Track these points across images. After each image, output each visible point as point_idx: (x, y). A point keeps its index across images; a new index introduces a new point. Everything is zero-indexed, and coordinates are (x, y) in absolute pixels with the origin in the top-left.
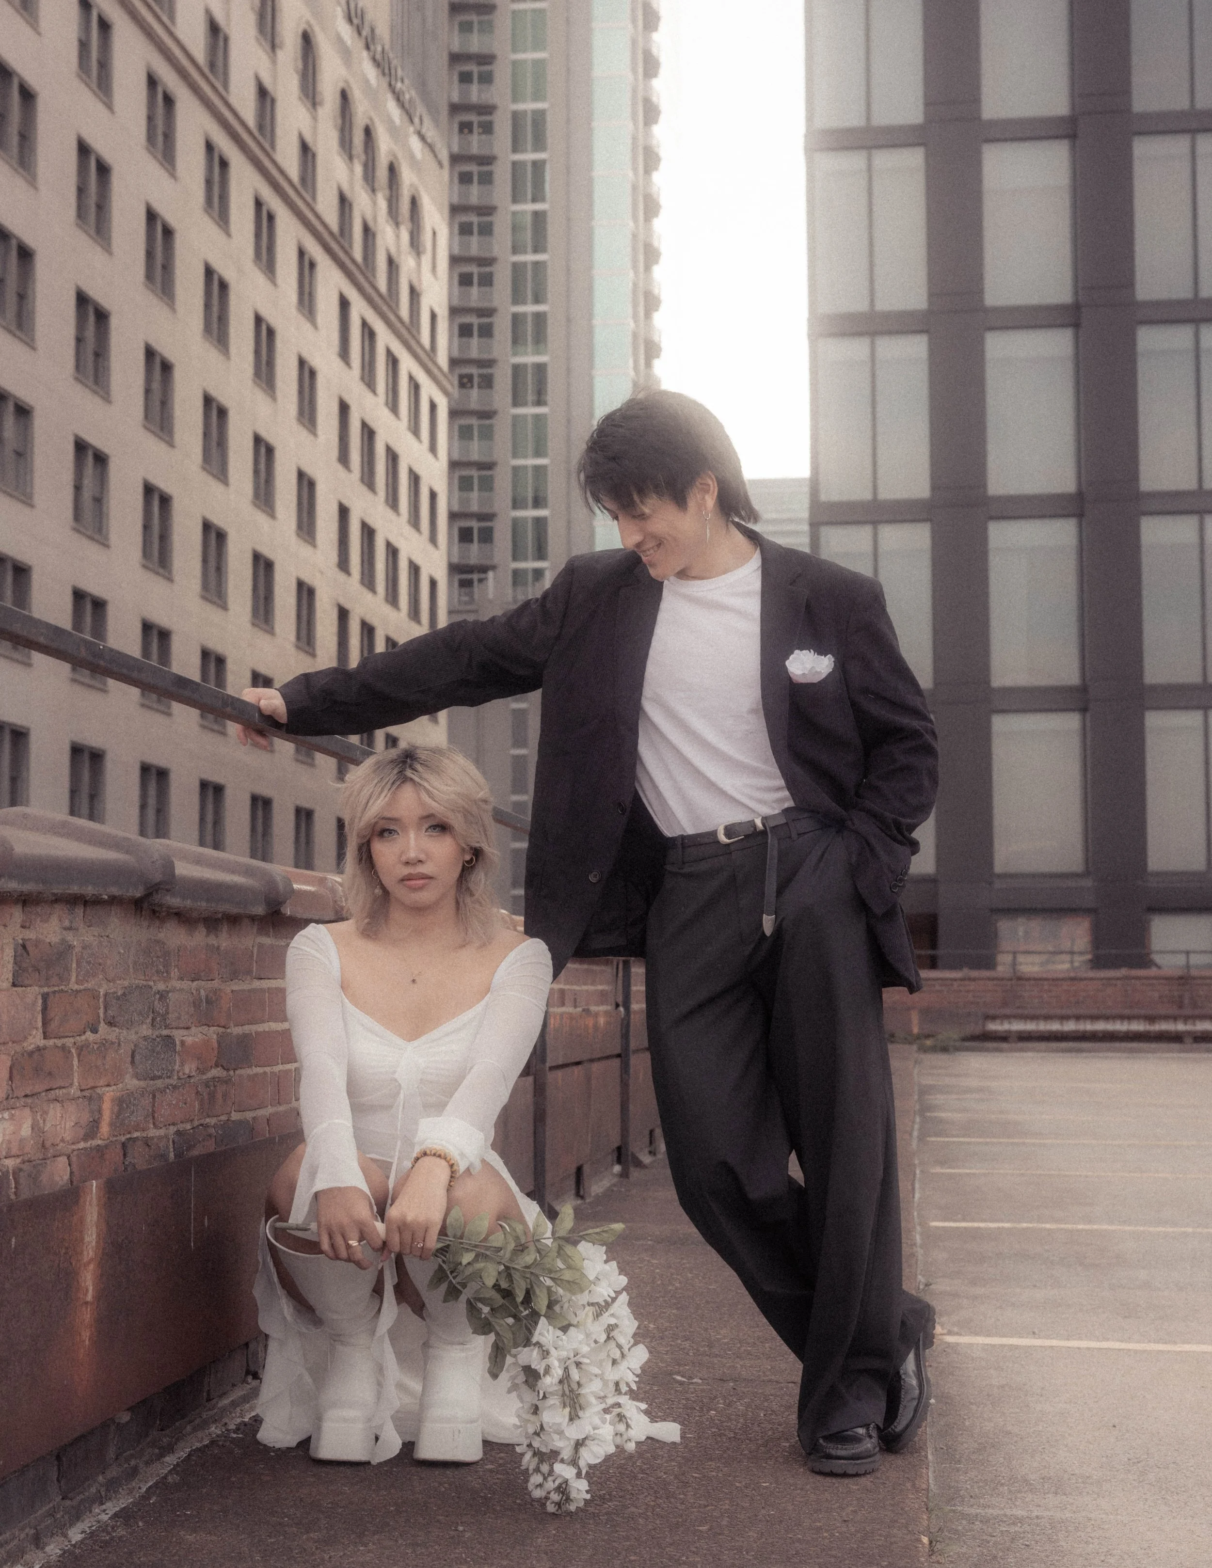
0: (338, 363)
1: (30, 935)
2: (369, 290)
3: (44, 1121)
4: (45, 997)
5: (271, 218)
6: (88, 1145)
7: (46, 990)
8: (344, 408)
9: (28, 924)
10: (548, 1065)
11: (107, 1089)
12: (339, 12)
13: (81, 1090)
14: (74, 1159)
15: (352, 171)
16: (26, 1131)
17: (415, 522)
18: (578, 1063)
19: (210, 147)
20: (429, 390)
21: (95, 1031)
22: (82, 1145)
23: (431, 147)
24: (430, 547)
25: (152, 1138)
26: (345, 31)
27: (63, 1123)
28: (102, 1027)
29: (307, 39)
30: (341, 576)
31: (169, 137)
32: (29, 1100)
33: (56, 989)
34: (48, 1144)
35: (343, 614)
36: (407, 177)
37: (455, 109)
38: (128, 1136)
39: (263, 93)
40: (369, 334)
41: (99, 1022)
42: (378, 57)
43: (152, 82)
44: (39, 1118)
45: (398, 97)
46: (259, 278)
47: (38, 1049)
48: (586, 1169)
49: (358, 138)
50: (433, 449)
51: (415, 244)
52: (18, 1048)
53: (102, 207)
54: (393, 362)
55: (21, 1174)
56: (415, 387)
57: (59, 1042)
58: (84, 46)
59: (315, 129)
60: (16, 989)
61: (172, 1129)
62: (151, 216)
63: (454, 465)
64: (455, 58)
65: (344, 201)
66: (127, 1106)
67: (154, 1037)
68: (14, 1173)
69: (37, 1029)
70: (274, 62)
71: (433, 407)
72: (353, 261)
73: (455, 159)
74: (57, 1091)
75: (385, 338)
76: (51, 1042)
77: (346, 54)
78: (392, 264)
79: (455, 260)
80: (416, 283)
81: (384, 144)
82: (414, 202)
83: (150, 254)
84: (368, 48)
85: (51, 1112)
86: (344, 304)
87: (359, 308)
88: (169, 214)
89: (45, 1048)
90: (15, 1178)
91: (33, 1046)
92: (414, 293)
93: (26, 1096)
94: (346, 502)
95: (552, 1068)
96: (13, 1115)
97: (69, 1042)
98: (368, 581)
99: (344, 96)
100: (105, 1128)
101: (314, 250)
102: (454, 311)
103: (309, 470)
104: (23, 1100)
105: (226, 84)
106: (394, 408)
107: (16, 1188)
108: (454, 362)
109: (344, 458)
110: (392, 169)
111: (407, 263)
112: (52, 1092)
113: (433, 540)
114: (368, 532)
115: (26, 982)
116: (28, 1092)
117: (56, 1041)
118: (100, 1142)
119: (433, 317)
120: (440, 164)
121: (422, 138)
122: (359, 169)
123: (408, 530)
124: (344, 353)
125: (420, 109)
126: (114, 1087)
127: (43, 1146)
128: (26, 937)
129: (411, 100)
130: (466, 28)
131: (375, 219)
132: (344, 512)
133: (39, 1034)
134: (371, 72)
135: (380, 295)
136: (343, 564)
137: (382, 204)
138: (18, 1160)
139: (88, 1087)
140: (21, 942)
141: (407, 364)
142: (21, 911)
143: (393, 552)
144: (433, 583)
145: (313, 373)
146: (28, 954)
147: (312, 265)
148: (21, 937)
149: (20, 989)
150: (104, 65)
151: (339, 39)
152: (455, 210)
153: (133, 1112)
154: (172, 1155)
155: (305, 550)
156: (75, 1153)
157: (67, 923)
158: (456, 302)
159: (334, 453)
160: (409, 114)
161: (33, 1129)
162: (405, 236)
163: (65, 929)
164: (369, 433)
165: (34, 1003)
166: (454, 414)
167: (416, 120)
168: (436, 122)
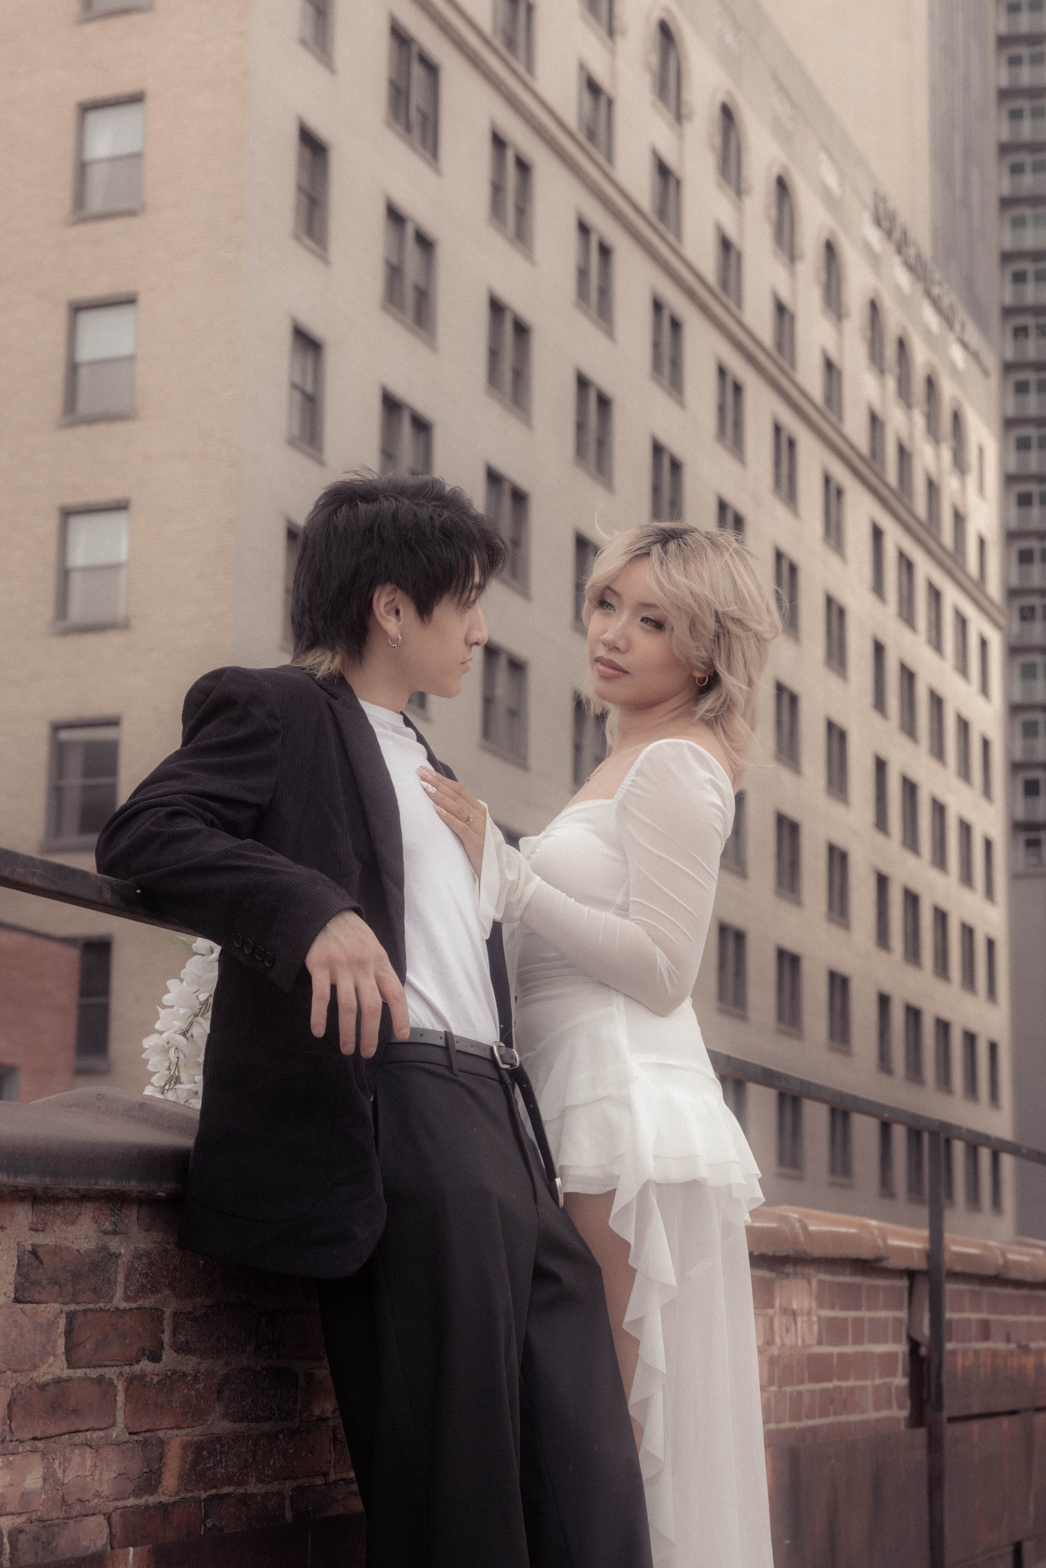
0: (869, 599)
1: (45, 1239)
2: (905, 515)
3: (64, 1471)
4: (71, 1317)
5: (792, 443)
6: (141, 1501)
7: (72, 1307)
8: (879, 649)
9: (40, 1227)
10: (945, 1414)
11: (176, 1432)
12: (866, 218)
13: (130, 1434)
14: (116, 1517)
15: (883, 386)
16: (33, 1480)
17: (965, 773)
18: (1013, 1413)
19: (722, 372)
20: (978, 624)
21: (155, 1358)
22: (131, 1502)
23: (974, 355)
24: (983, 802)
25: (253, 1495)
26: (874, 236)
27: (97, 1473)
28: (168, 1354)
29: (830, 249)
30: (879, 838)
31: (676, 364)
32: (40, 1445)
33: (91, 1306)
34: (71, 1500)
35: (882, 881)
36: (948, 389)
37: (1008, 312)
38: (214, 1491)
39: (781, 309)
40: (907, 565)
41: (162, 1348)
42: (912, 260)
43: (658, 306)
44: (56, 1466)
45: (935, 303)
46: (780, 510)
47: (58, 1381)
48: (1028, 1548)
49: (890, 351)
50: (985, 690)
51: (959, 463)
52: (23, 1380)
53: (603, 442)
54: (935, 595)
55: (22, 1537)
56: (962, 622)
57: (93, 1373)
58: (583, 273)
59: (840, 346)
60: (21, 1306)
61: (289, 1485)
62: (658, 449)
63: (1014, 709)
64: (1007, 257)
65: (875, 421)
66: (210, 1454)
67: (258, 1368)
68: (10, 1534)
69: (55, 1356)
70: (793, 274)
71: (984, 643)
72: (887, 486)
73: (1008, 367)
74: (88, 1433)
75: (925, 568)
76: (80, 1373)
77: (874, 260)
78: (932, 487)
79: (1010, 480)
80: (960, 504)
81: (920, 355)
82: (957, 418)
83: (656, 490)
84: (899, 251)
85: (76, 1459)
86: (877, 534)
87: (894, 537)
88: (676, 445)
89: (70, 1379)
90: (10, 1542)
91: (50, 1377)
92: (959, 518)
93: (35, 1439)
94: (884, 755)
95: (952, 1420)
96: (10, 1462)
97: (110, 1373)
98: (911, 842)
99: (874, 307)
100: (170, 1481)
101: (841, 475)
102: (1011, 536)
103: (840, 720)
104: (30, 1443)
105: (739, 303)
106: (937, 644)
107: (11, 1553)
108: (1012, 593)
109: (880, 704)
110: (931, 383)
111: (950, 485)
112: (80, 1434)
113: (987, 791)
114: (910, 788)
115: (37, 1297)
116: (38, 1434)
117: (88, 1371)
118: (163, 1499)
119: (982, 543)
120: (986, 373)
121: (965, 345)
122: (891, 384)
123: (956, 782)
124: (878, 587)
125: (962, 314)
126: (189, 1430)
127: (64, 1501)
128: (38, 1242)
129: (952, 306)
130: (1018, 223)
131: (911, 436)
132: (881, 765)
133: (62, 1361)
134: (903, 278)
135: (919, 522)
136: (881, 823)
137: (919, 420)
138: (23, 1518)
139: (144, 1429)
140: (29, 1248)
141: (952, 596)
142: (30, 1207)
143: (939, 809)
144: (988, 845)
145: (842, 612)
146: (41, 1263)
147: (840, 492)
148: (30, 1242)
149: (28, 1307)
150: (605, 292)
151: (867, 248)
152: (1009, 423)
153: (220, 1462)
154: (289, 1516)
155: (836, 809)
156: (119, 1512)
157: (108, 1226)
158: (1014, 524)
159: (868, 698)
160: (948, 319)
161: (44, 1480)
162: (947, 455)
163: (106, 1233)
164: (908, 676)
165: (52, 1324)
166: (1013, 650)
167: (957, 327)
168: (983, 328)
